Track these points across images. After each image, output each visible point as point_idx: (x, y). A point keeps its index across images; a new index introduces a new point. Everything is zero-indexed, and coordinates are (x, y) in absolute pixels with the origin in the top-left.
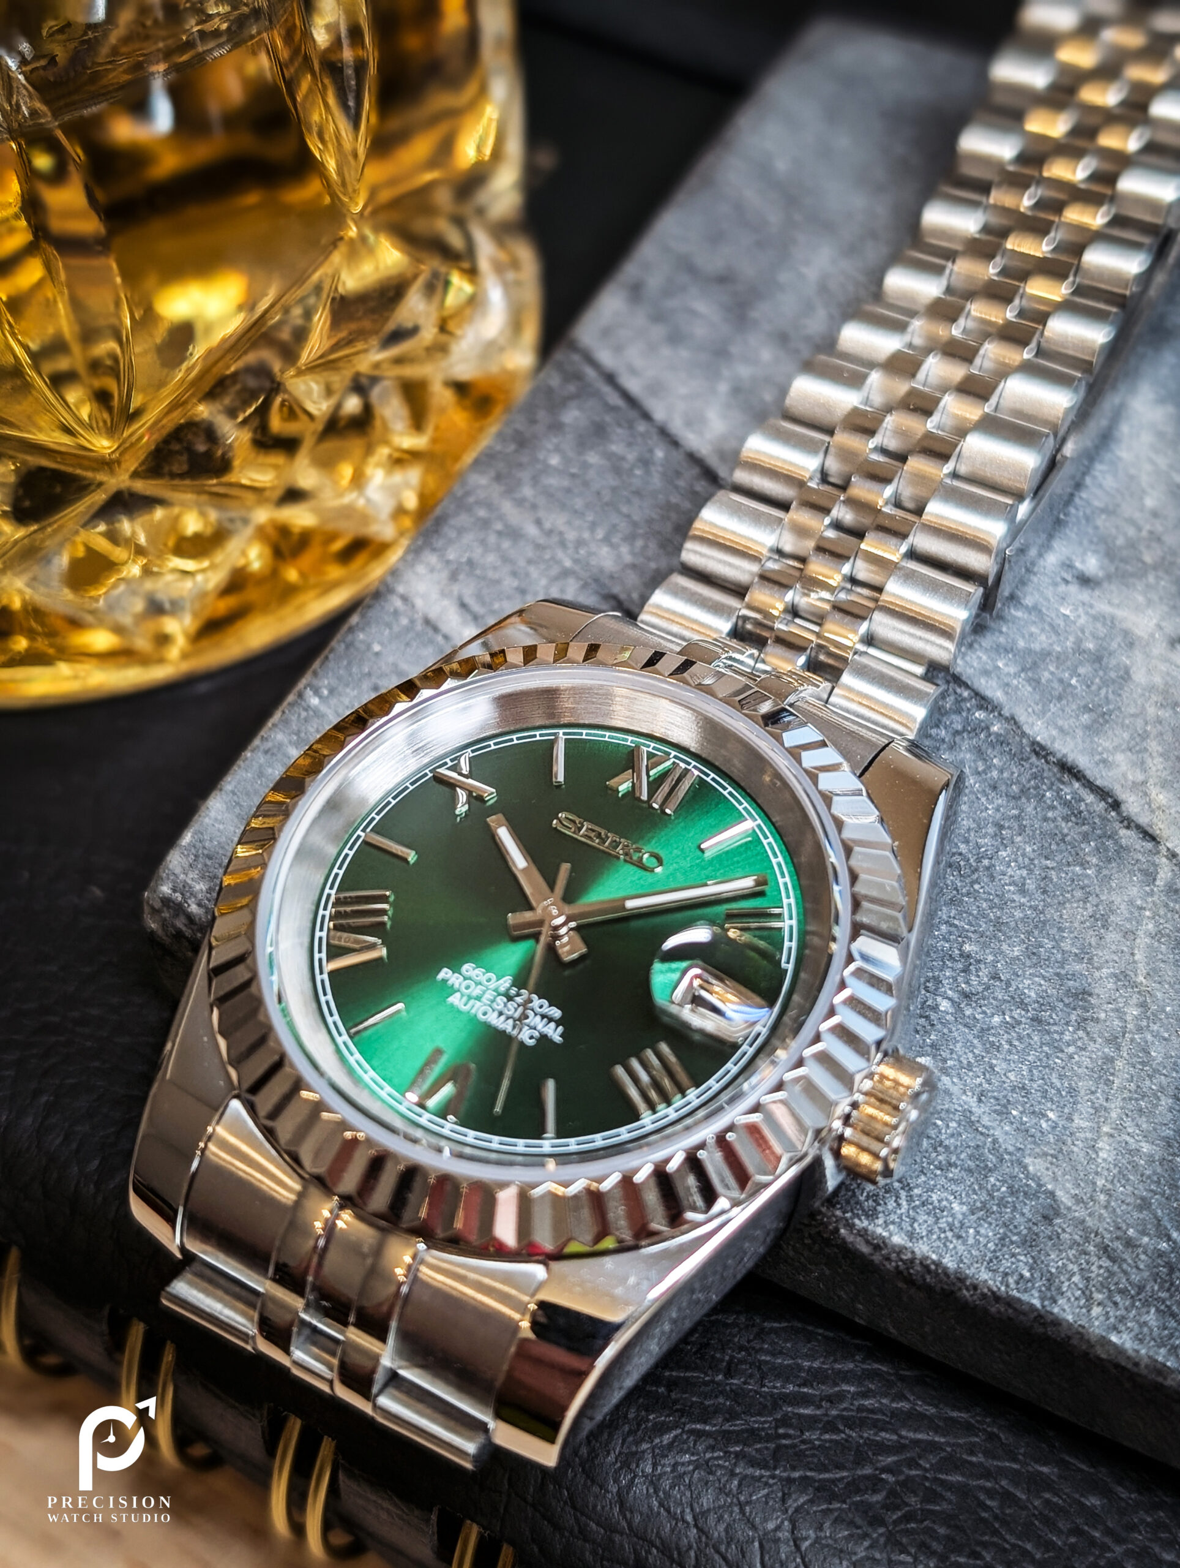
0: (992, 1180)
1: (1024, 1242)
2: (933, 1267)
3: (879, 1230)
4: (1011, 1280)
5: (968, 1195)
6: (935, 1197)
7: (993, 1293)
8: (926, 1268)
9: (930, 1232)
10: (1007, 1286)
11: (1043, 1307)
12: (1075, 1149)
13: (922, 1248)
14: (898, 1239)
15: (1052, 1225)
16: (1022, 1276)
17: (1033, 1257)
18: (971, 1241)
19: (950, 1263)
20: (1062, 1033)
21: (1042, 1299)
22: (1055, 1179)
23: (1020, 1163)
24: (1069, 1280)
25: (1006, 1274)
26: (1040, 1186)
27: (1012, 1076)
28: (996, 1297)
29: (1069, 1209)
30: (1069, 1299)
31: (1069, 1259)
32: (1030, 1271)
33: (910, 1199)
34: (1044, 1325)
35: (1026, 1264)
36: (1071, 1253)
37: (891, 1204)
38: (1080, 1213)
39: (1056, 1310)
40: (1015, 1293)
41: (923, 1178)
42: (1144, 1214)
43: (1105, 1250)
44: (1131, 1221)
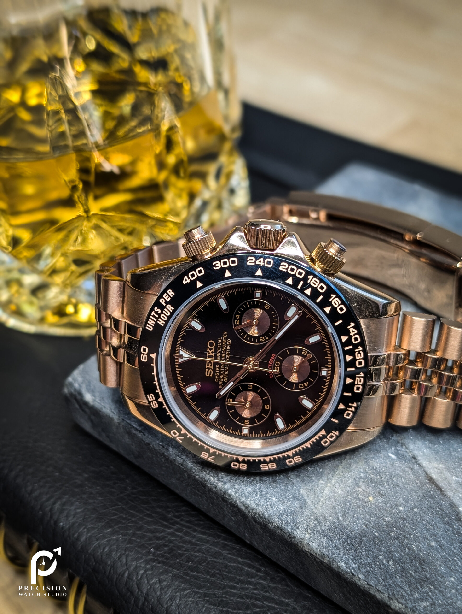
0: (288, 493)
1: (291, 513)
2: (261, 515)
3: (248, 502)
4: (284, 522)
5: (279, 496)
6: (268, 495)
7: (278, 525)
8: (259, 515)
9: (263, 505)
10: (282, 524)
11: (291, 531)
12: (317, 489)
13: (260, 509)
14: (253, 505)
15: (302, 509)
16: (287, 522)
17: (293, 517)
18: (275, 509)
19: (266, 515)
21: (291, 530)
22: (308, 496)
23: (298, 490)
24: (302, 525)
25: (283, 520)
26: (303, 497)
28: (278, 527)
29: (309, 505)
30: (300, 531)
31: (304, 519)
32: (290, 521)
33: (261, 495)
34: (291, 538)
35: (290, 518)
37: (254, 495)
38: (312, 507)
39: (295, 533)
40: (284, 526)
41: (267, 489)
42: (333, 511)
43: (317, 519)
44: (328, 512)
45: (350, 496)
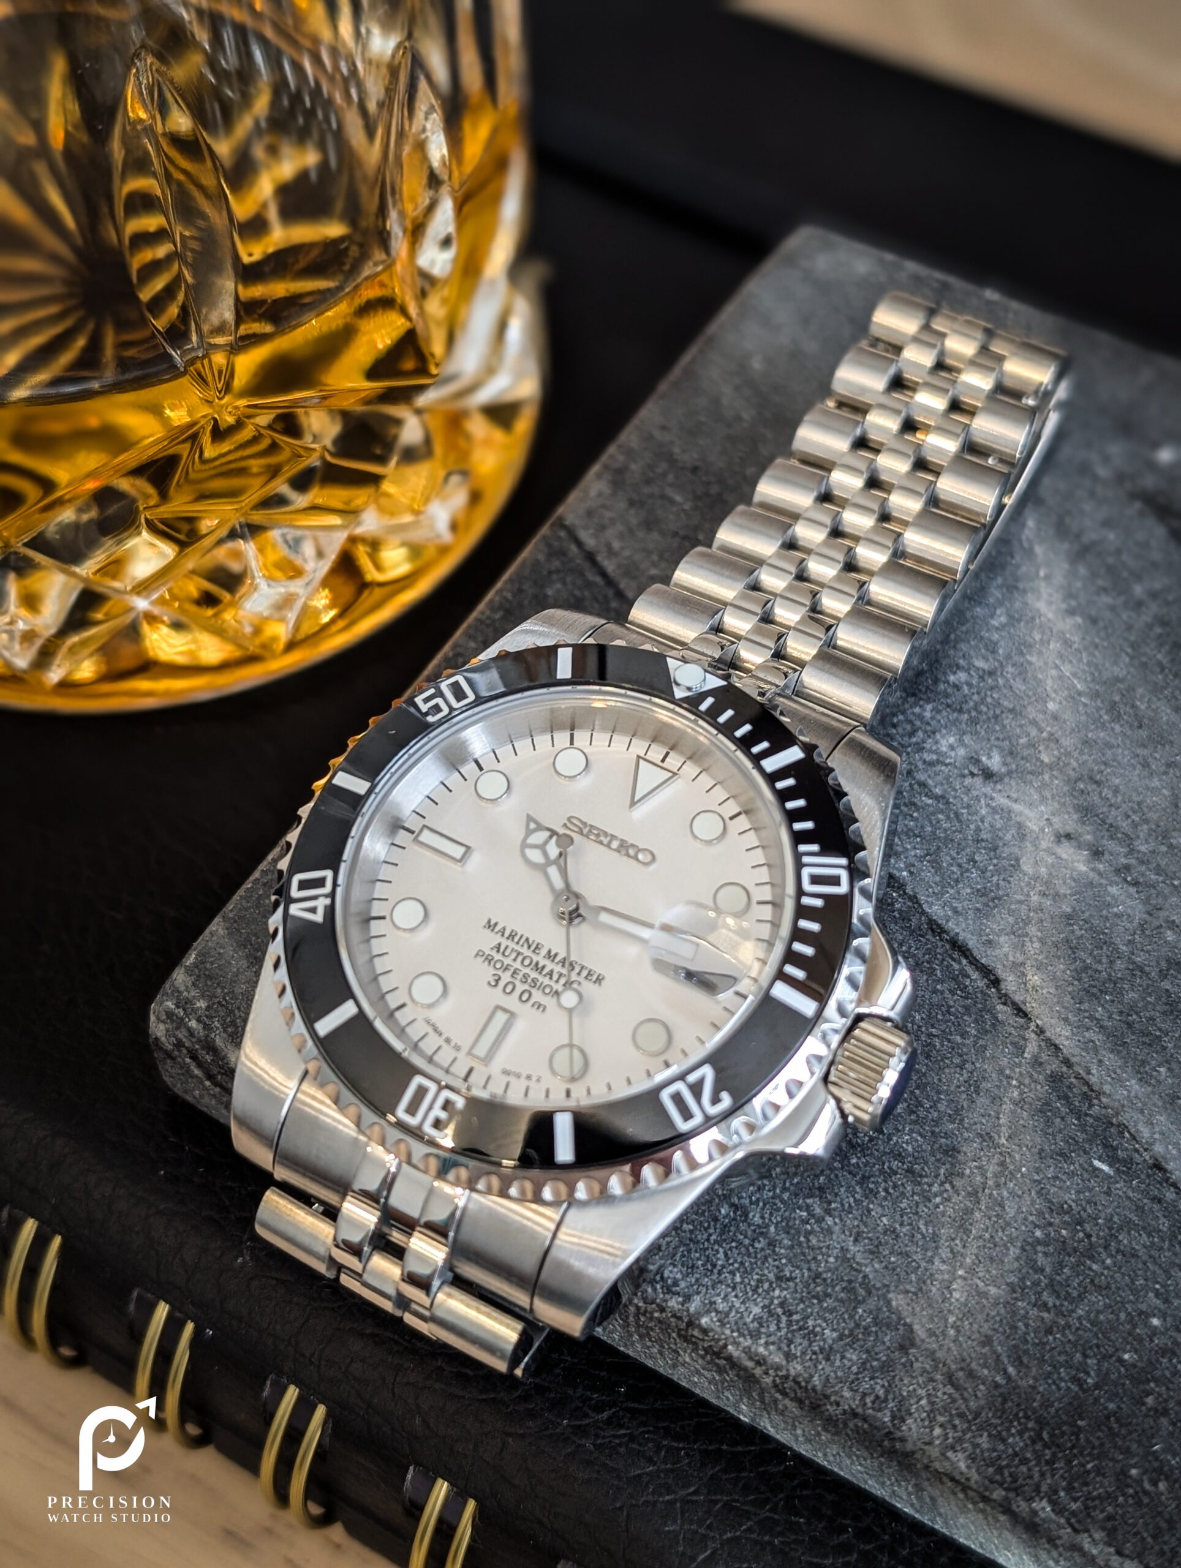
5: (838, 1323)
7: (852, 1409)
8: (799, 1383)
10: (864, 1404)
11: (893, 1424)
13: (795, 1367)
15: (907, 1354)
16: (877, 1397)
17: (888, 1381)
18: (838, 1363)
19: (816, 1381)
20: (930, 1185)
21: (893, 1418)
22: (914, 1314)
23: (884, 1296)
24: (918, 1402)
25: (864, 1395)
26: (900, 1319)
27: (884, 1219)
28: (855, 1413)
29: (923, 1341)
30: (916, 1420)
31: (919, 1385)
32: (885, 1393)
33: (790, 1323)
34: (893, 1440)
35: (883, 1386)
36: (921, 1380)
37: (773, 1327)
38: (932, 1345)
39: (903, 1427)
40: (870, 1411)
42: (986, 1350)
43: (950, 1379)
44: (973, 1355)
45: (1023, 1300)
